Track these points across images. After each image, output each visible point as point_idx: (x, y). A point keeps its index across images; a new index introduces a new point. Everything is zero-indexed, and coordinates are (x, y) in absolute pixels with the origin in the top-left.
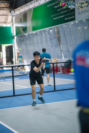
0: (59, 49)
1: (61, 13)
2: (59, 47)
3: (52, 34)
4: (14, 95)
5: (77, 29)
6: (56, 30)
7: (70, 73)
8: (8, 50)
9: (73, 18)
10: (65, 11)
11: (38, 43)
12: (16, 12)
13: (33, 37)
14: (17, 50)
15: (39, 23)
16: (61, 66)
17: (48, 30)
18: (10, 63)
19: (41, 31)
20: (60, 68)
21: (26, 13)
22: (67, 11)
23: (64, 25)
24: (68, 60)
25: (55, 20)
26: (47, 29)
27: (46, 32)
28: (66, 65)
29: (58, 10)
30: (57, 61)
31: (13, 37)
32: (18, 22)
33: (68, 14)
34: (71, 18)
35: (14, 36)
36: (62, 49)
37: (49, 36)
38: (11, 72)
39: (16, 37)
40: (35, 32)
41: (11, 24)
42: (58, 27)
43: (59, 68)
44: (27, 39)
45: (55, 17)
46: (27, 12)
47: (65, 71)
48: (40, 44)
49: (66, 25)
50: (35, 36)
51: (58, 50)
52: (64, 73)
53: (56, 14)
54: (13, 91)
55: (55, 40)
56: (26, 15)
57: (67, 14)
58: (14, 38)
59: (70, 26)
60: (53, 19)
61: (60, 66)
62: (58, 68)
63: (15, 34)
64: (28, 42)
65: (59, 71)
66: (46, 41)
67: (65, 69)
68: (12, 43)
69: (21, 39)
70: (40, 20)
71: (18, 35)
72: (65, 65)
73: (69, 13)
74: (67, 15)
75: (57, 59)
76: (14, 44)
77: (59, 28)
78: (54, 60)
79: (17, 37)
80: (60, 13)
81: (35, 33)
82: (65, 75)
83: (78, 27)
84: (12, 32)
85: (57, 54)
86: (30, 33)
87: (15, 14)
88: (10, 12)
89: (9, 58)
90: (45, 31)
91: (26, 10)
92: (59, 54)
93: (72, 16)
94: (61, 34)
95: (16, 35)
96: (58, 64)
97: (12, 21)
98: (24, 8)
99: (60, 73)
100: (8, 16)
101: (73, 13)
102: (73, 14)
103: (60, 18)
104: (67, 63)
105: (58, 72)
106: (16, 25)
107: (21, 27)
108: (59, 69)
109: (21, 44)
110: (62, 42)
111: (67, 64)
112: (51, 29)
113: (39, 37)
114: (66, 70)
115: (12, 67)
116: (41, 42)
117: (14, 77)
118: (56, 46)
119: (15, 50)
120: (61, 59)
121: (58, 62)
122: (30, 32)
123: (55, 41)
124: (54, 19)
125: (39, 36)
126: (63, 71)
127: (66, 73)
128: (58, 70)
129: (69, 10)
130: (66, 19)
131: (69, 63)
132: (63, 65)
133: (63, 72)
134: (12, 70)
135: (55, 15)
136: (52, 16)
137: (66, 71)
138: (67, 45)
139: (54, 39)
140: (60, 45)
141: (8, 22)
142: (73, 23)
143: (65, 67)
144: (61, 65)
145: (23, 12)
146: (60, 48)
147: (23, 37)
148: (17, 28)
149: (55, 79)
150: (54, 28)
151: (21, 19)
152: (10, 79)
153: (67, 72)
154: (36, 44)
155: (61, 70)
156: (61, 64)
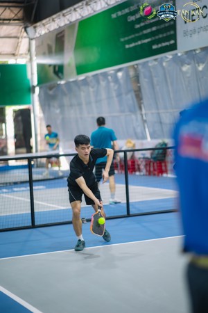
0: (139, 117)
1: (145, 32)
2: (138, 112)
3: (122, 81)
4: (33, 226)
5: (181, 70)
6: (132, 73)
7: (165, 175)
8: (20, 118)
9: (171, 45)
10: (154, 29)
11: (89, 103)
12: (38, 30)
13: (79, 88)
14: (41, 119)
15: (93, 55)
16: (144, 158)
17: (112, 72)
18: (24, 150)
19: (97, 75)
20: (142, 162)
21: (61, 33)
22: (159, 27)
23: (151, 61)
24: (160, 144)
25: (129, 48)
26: (110, 70)
27: (109, 78)
28: (154, 156)
29: (137, 26)
30: (134, 145)
31: (32, 89)
32: (44, 54)
33: (161, 36)
34: (167, 44)
35: (34, 87)
36: (144, 118)
37: (116, 87)
38: (27, 170)
39: (37, 90)
40: (82, 77)
41: (26, 58)
42: (137, 65)
43: (139, 162)
44: (64, 94)
45: (129, 42)
46: (63, 31)
47: (152, 169)
48: (94, 105)
49: (156, 60)
50: (83, 88)
51: (137, 120)
52: (150, 173)
53: (133, 36)
54: (30, 215)
55: (129, 96)
56: (63, 36)
57: (157, 35)
58: (34, 92)
59: (164, 64)
60: (124, 46)
61: (141, 156)
62: (136, 163)
63: (35, 83)
64: (66, 101)
65: (139, 170)
66: (109, 98)
67: (152, 164)
68: (30, 103)
69: (51, 93)
70: (95, 50)
71: (44, 85)
72: (152, 154)
73: (162, 33)
74: (157, 37)
75: (133, 142)
76: (33, 106)
77: (140, 67)
78: (127, 143)
79: (40, 89)
80: (141, 34)
81: (83, 80)
82: (152, 178)
83: (182, 65)
84: (29, 76)
85: (134, 129)
86: (71, 80)
87: (37, 35)
88: (26, 31)
89: (22, 138)
90: (105, 75)
91: (62, 25)
92: (139, 130)
93: (169, 41)
94: (144, 82)
95: (38, 85)
96: (136, 153)
97: (29, 50)
98: (57, 21)
99: (142, 173)
100: (20, 40)
101: (172, 32)
102: (171, 35)
103: (142, 44)
104: (156, 151)
105: (135, 171)
106: (38, 60)
107: (50, 65)
108: (139, 165)
109: (49, 105)
110: (145, 101)
111: (158, 154)
112: (119, 70)
113: (91, 90)
114: (156, 168)
115: (30, 159)
116: (96, 102)
117: (34, 184)
118: (131, 111)
119: (37, 119)
120: (144, 141)
121: (137, 148)
122: (72, 77)
123: (130, 98)
124: (127, 46)
125: (93, 87)
126: (148, 168)
127: (154, 175)
128: (136, 167)
129: (163, 26)
130: (154, 47)
131: (161, 151)
132: (148, 154)
133: (147, 171)
134: (30, 167)
135: (130, 37)
136: (122, 40)
137: (154, 170)
138: (158, 109)
139: (127, 94)
140: (140, 108)
141: (21, 52)
142: (171, 57)
143: (152, 160)
144: (143, 154)
145: (55, 29)
146: (142, 115)
147: (54, 89)
148: (41, 68)
149: (130, 187)
150: (127, 67)
151: (50, 48)
152: (23, 189)
153: (156, 173)
154: (84, 106)
155: (142, 167)
156: (144, 152)
